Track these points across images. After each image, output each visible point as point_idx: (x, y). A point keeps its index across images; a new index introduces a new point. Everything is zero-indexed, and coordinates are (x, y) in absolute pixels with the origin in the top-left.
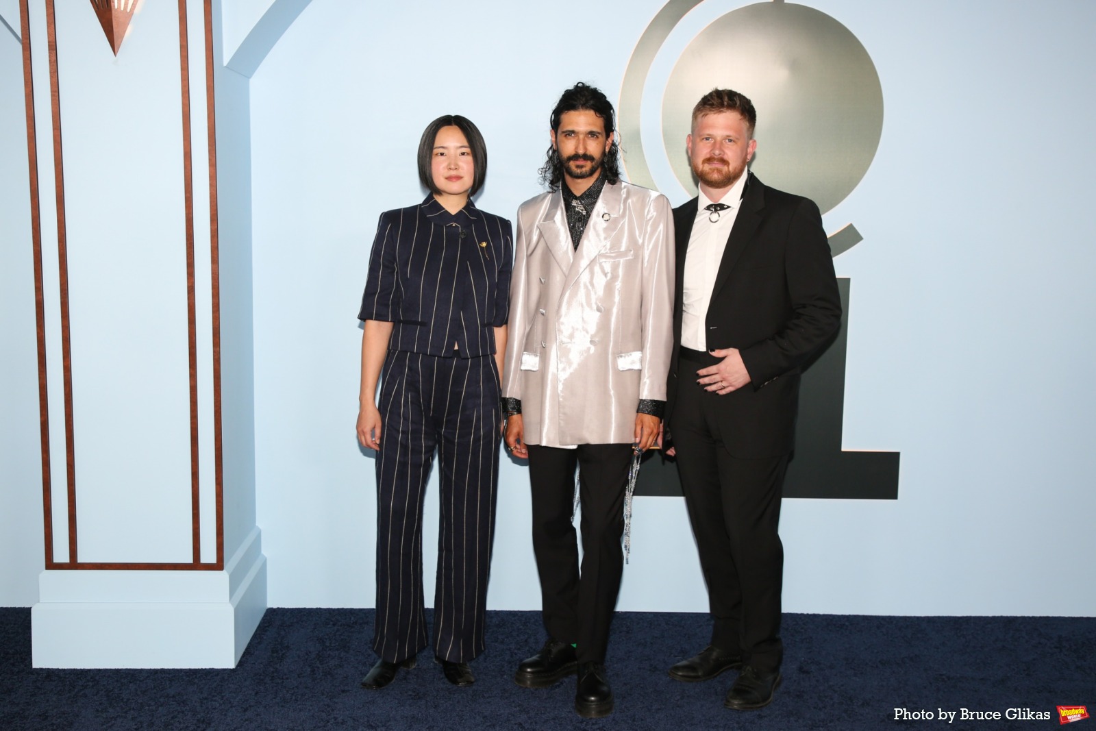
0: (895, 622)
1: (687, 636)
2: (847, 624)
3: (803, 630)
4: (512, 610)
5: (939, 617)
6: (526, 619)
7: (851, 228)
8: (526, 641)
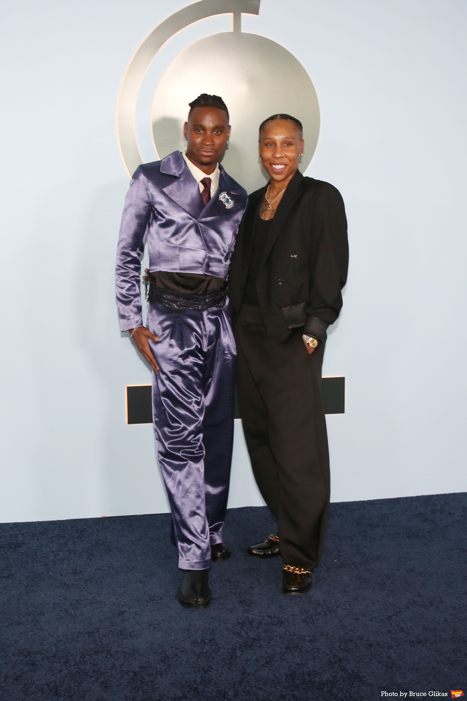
6: (64, 526)
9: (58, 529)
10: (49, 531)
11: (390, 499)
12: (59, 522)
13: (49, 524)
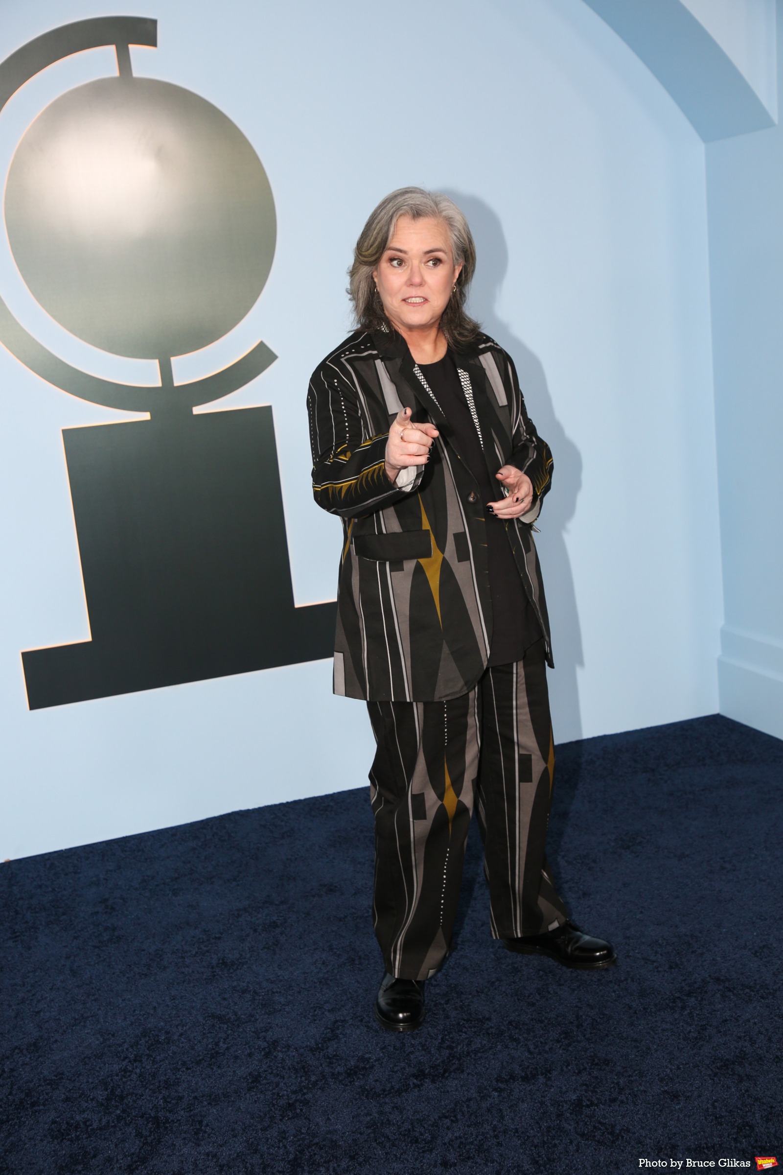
1: (148, 860)
2: (331, 804)
3: (283, 823)
7: (262, 346)
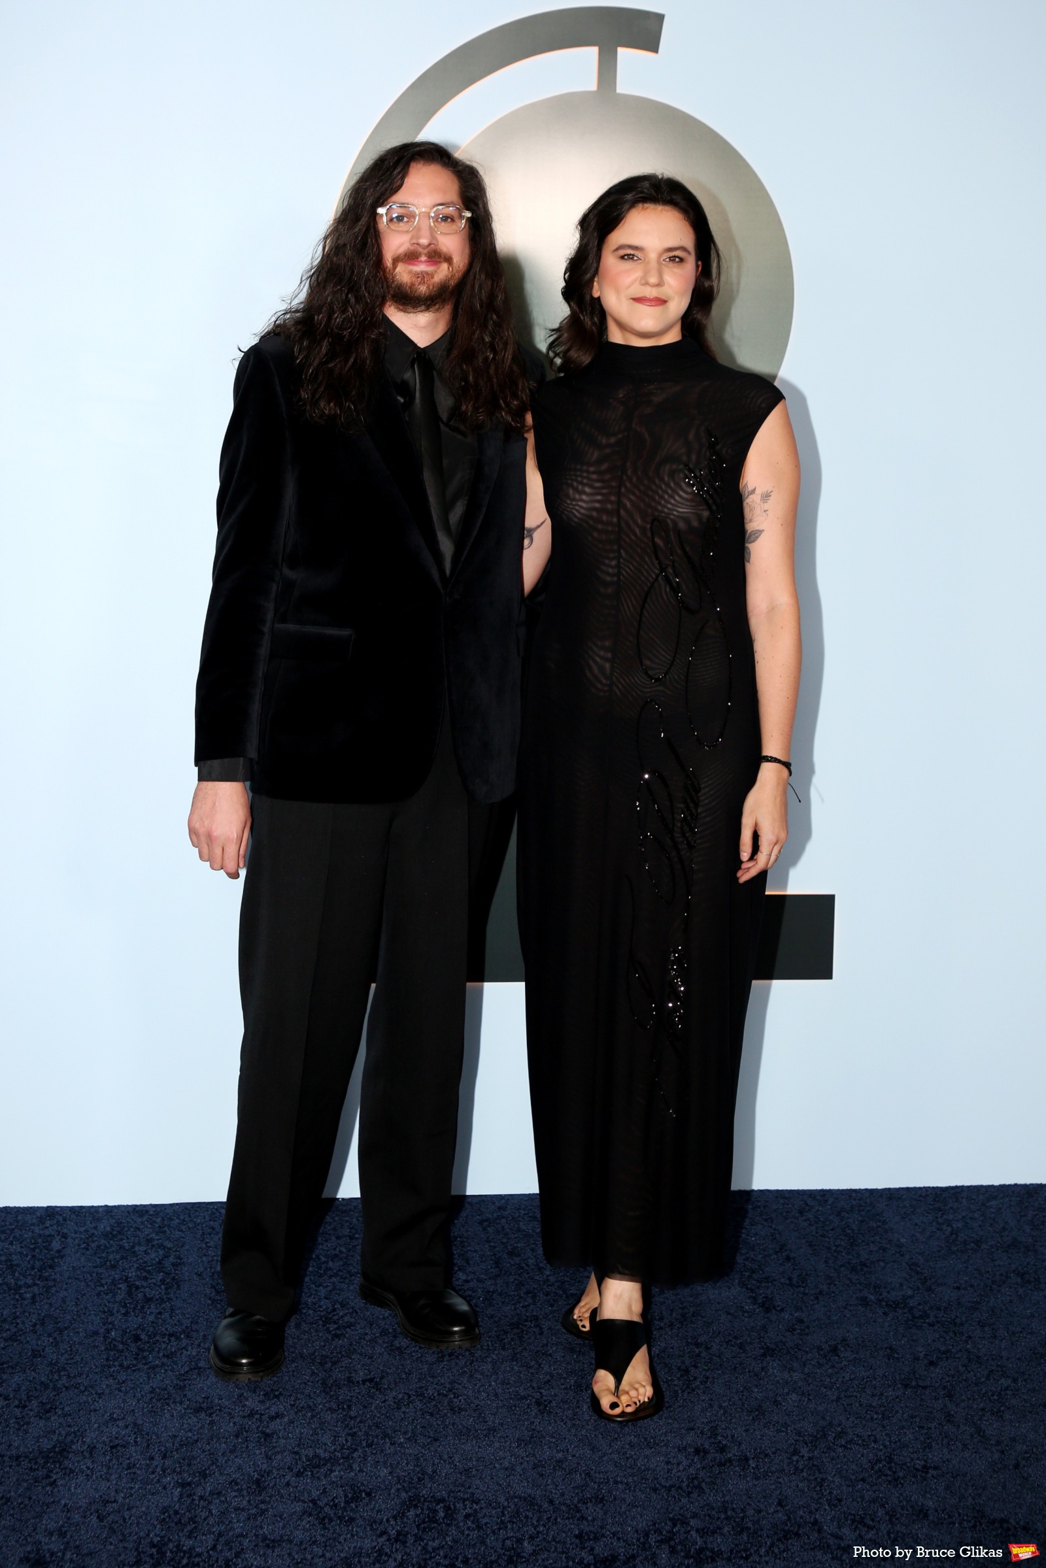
0: (830, 1203)
4: (138, 1204)
5: (908, 1189)
6: (163, 1220)
8: (160, 1262)
9: (149, 1226)
10: (126, 1229)
11: (938, 1188)
12: (154, 1209)
13: (128, 1212)
